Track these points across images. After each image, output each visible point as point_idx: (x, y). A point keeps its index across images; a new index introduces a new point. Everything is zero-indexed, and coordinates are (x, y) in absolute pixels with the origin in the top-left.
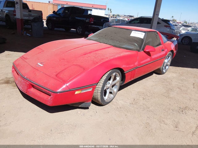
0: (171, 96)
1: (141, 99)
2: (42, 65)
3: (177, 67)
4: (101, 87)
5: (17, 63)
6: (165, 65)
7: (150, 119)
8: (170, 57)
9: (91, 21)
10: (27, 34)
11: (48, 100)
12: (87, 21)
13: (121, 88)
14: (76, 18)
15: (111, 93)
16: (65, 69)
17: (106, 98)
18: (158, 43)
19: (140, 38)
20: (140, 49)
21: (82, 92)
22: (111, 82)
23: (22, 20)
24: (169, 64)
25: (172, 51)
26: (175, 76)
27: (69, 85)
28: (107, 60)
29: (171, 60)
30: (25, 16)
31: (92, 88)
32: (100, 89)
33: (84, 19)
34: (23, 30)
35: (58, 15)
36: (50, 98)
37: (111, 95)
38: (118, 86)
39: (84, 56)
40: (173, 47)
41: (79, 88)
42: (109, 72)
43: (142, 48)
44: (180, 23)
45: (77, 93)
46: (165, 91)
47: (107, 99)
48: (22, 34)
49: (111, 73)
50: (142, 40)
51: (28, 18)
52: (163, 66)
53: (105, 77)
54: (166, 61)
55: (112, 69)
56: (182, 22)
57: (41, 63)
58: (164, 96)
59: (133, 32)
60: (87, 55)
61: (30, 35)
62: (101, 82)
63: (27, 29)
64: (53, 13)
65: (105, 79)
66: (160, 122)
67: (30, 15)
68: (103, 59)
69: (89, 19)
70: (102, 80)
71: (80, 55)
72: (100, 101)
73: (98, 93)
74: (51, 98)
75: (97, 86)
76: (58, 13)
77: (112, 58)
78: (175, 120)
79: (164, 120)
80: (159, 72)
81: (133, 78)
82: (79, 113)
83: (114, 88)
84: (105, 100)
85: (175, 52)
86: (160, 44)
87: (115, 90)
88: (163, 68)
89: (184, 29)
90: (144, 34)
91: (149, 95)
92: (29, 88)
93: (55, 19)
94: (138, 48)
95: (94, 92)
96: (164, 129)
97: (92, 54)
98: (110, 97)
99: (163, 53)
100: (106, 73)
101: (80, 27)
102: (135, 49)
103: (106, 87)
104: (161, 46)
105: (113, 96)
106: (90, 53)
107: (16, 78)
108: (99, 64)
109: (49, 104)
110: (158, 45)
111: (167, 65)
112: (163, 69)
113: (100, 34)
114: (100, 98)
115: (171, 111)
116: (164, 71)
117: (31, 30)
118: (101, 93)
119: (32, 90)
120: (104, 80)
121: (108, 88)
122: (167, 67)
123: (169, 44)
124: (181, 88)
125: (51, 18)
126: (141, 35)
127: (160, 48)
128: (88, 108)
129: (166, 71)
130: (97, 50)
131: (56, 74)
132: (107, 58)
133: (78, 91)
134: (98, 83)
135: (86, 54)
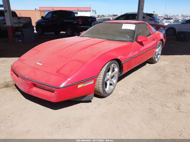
0: (168, 81)
1: (140, 87)
2: (41, 64)
3: (167, 56)
4: (102, 78)
5: (15, 65)
6: (157, 54)
7: (152, 104)
8: (160, 46)
9: (79, 22)
10: (19, 40)
11: (52, 97)
12: (75, 22)
13: (120, 79)
14: (65, 21)
15: (111, 84)
16: (65, 65)
17: (107, 89)
18: (148, 34)
19: (132, 30)
20: (133, 40)
21: (84, 85)
22: (110, 73)
23: (12, 27)
24: (160, 53)
25: (162, 40)
26: (167, 63)
27: (71, 80)
28: (104, 52)
29: (161, 49)
30: (15, 23)
31: (93, 81)
32: (101, 81)
33: (72, 21)
34: (15, 37)
35: (47, 20)
36: (53, 94)
37: (111, 86)
38: (117, 77)
39: (81, 51)
40: (162, 36)
41: (82, 82)
42: (108, 63)
43: (135, 39)
44: (162, 17)
45: (79, 86)
46: (161, 78)
47: (108, 91)
48: (14, 41)
49: (110, 65)
50: (134, 32)
51: (17, 25)
52: (155, 55)
53: (105, 69)
54: (157, 50)
55: (110, 61)
56: (163, 16)
57: (40, 62)
58: (161, 82)
59: (124, 25)
60: (84, 50)
61: (21, 41)
62: (101, 74)
63: (18, 36)
64: (41, 18)
65: (104, 70)
66: (162, 106)
67: (20, 23)
68: (100, 52)
69: (76, 21)
70: (102, 72)
71: (77, 51)
72: (102, 93)
73: (100, 85)
74: (55, 94)
75: (98, 79)
76: (46, 18)
77: (109, 50)
78: (176, 102)
79: (165, 104)
80: (151, 61)
81: (130, 68)
82: (83, 106)
83: (113, 79)
84: (107, 91)
85: (164, 41)
86: (150, 34)
87: (114, 81)
88: (155, 57)
89: (166, 22)
90: (135, 25)
91: (146, 83)
92: (31, 88)
93: (44, 23)
94: (131, 39)
95: (96, 84)
96: (168, 112)
97: (88, 49)
98: (111, 89)
99: (154, 42)
100: (105, 65)
101: (69, 29)
102: (128, 40)
103: (107, 78)
104: (151, 36)
105: (113, 87)
106: (86, 48)
107: (16, 80)
108: (98, 56)
109: (54, 100)
110: (149, 35)
111: (158, 54)
112: (155, 59)
113: (92, 30)
114: (102, 90)
115: (171, 95)
116: (156, 60)
117: (21, 37)
118: (102, 84)
119: (35, 89)
120: (104, 72)
121: (108, 80)
122: (159, 56)
123: (158, 33)
124: (175, 74)
125: (40, 23)
126: (132, 27)
127: (151, 37)
128: (90, 101)
129: (158, 60)
130: (92, 45)
131: (56, 70)
132: (104, 50)
133: (80, 85)
134: (98, 75)
135: (82, 49)
